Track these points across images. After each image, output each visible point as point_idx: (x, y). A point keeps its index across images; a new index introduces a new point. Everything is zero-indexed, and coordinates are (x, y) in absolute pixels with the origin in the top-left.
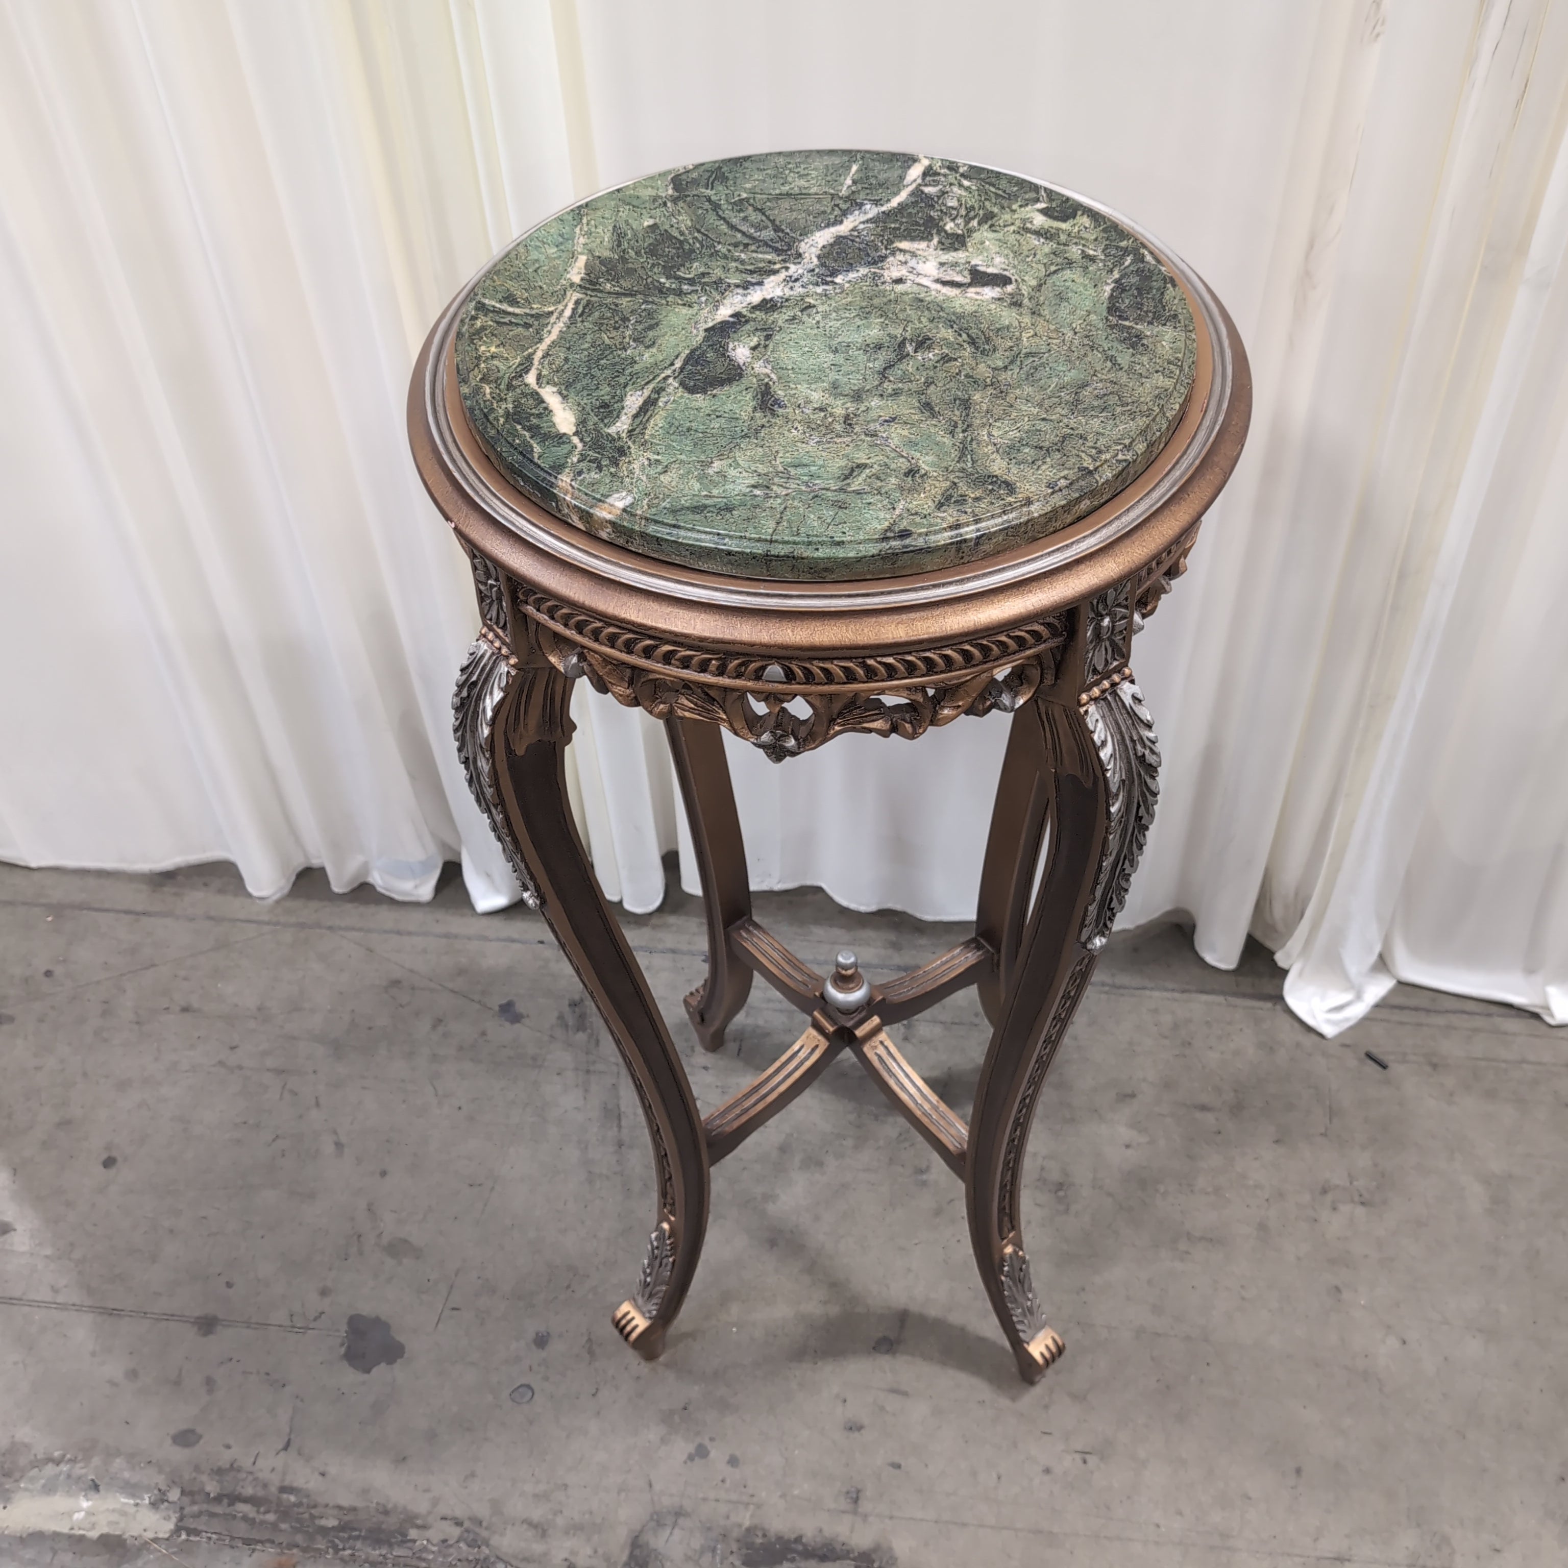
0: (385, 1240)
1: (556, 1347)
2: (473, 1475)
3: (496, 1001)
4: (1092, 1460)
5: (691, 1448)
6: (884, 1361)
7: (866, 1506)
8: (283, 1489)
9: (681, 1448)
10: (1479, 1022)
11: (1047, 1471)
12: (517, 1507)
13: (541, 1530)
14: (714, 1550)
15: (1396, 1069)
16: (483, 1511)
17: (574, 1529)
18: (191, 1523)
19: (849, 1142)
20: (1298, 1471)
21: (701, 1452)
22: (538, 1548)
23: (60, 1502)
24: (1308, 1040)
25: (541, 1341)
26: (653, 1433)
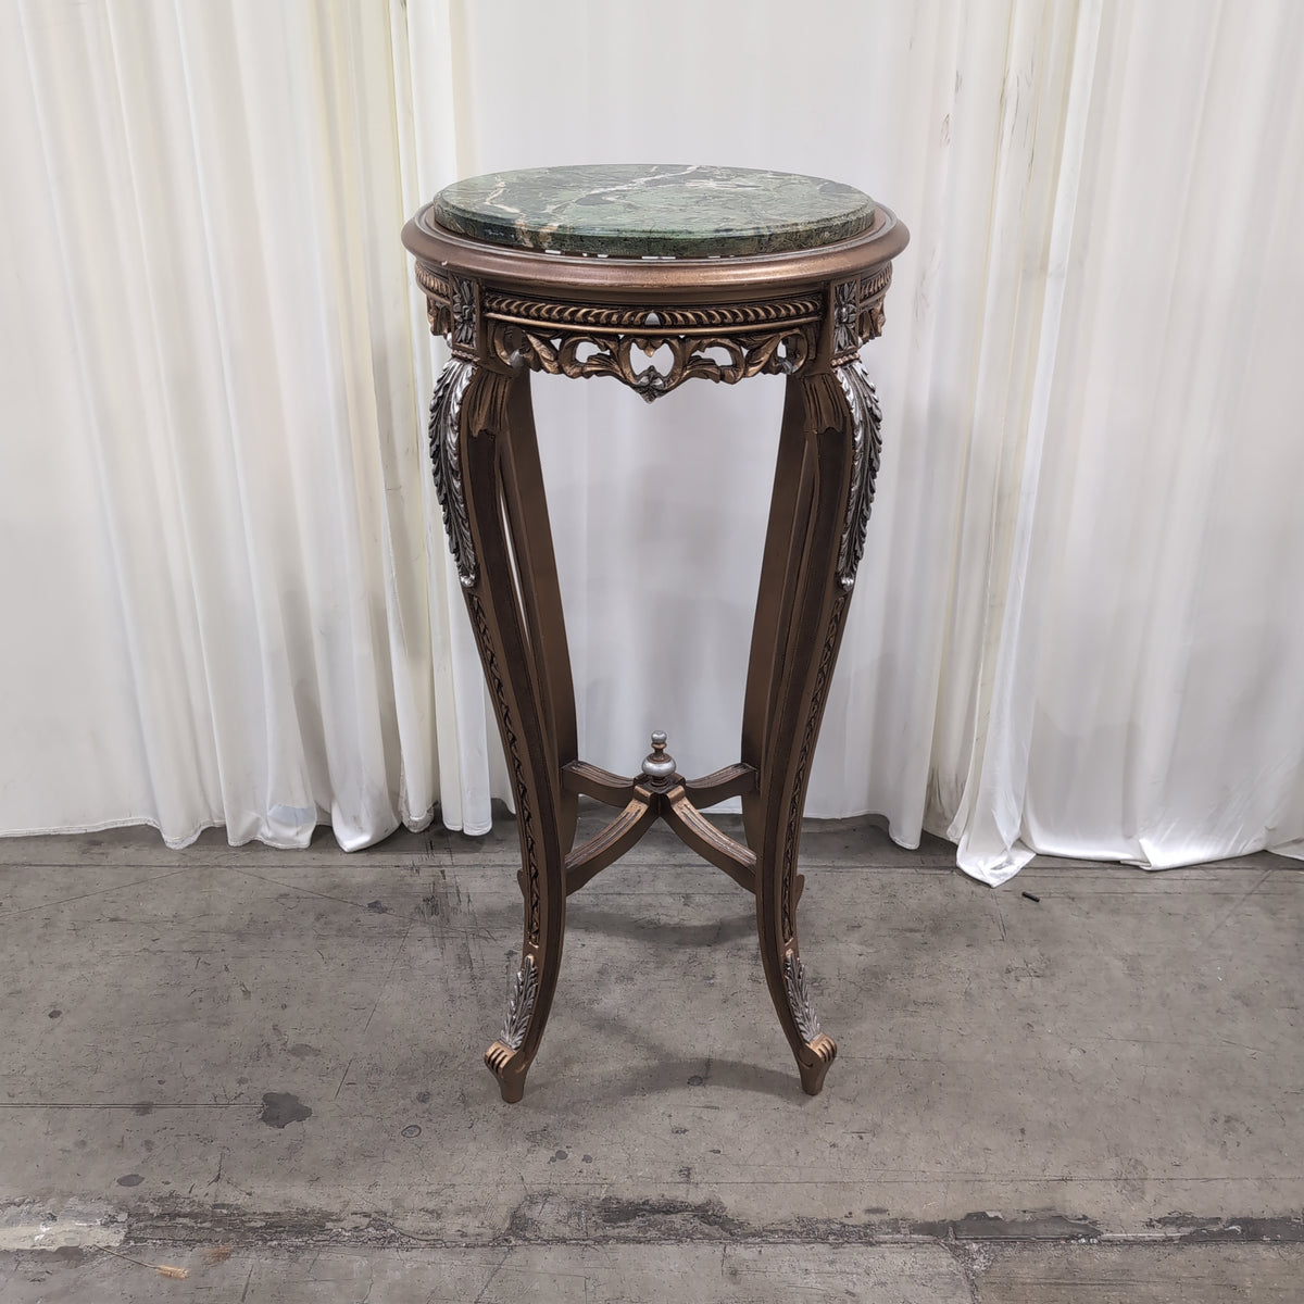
0: (289, 1046)
1: (436, 1101)
2: (376, 1184)
3: (365, 902)
4: (867, 1137)
5: (552, 1154)
6: (698, 1090)
7: (696, 1178)
8: (216, 1206)
9: (544, 1154)
10: (1098, 873)
11: (834, 1145)
12: (414, 1201)
13: (436, 1214)
14: (579, 1215)
15: (1043, 902)
16: (387, 1206)
17: (463, 1211)
18: (137, 1234)
19: (652, 965)
20: (1023, 1131)
21: (561, 1155)
22: (435, 1225)
23: (22, 1230)
24: (980, 890)
25: (424, 1098)
26: (521, 1147)
